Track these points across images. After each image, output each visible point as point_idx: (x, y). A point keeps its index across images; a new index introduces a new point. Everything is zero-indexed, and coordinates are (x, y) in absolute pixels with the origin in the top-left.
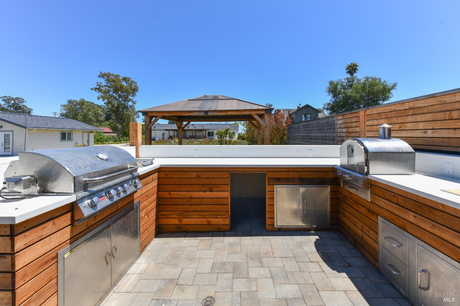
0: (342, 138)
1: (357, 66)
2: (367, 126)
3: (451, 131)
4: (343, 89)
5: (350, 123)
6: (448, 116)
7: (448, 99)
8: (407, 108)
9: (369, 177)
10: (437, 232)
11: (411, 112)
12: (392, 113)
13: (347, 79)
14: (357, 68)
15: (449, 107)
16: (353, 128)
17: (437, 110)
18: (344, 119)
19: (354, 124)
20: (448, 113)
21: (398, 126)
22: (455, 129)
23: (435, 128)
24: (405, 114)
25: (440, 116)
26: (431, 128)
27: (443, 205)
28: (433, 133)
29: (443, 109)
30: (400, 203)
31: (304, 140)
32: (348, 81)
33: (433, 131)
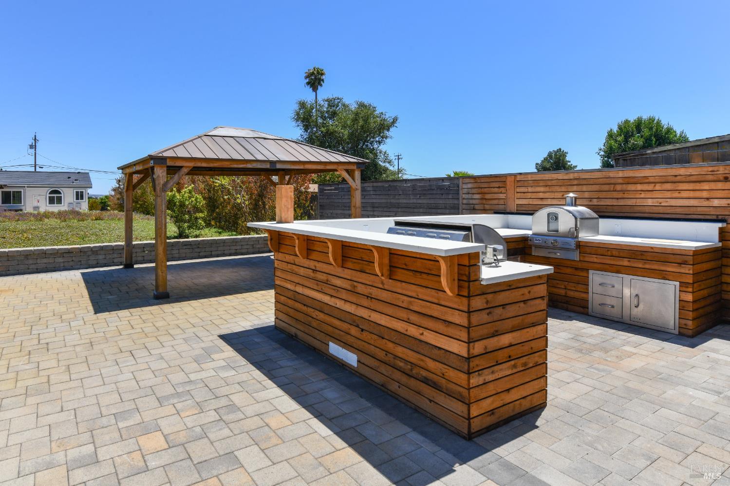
0: (473, 205)
1: (322, 74)
2: (517, 193)
3: (614, 200)
4: (322, 117)
5: (488, 189)
6: (612, 188)
7: (612, 174)
8: (572, 178)
9: (580, 240)
10: (647, 266)
11: (576, 182)
12: (554, 181)
13: (326, 101)
14: (323, 77)
15: (612, 181)
16: (493, 195)
17: (602, 183)
18: (476, 182)
19: (496, 190)
20: (613, 186)
21: (561, 195)
22: (617, 199)
23: (600, 197)
24: (569, 184)
25: (606, 188)
26: (597, 197)
27: (652, 248)
28: (598, 201)
29: (608, 182)
30: (614, 255)
31: (376, 209)
32: (329, 105)
33: (599, 200)
